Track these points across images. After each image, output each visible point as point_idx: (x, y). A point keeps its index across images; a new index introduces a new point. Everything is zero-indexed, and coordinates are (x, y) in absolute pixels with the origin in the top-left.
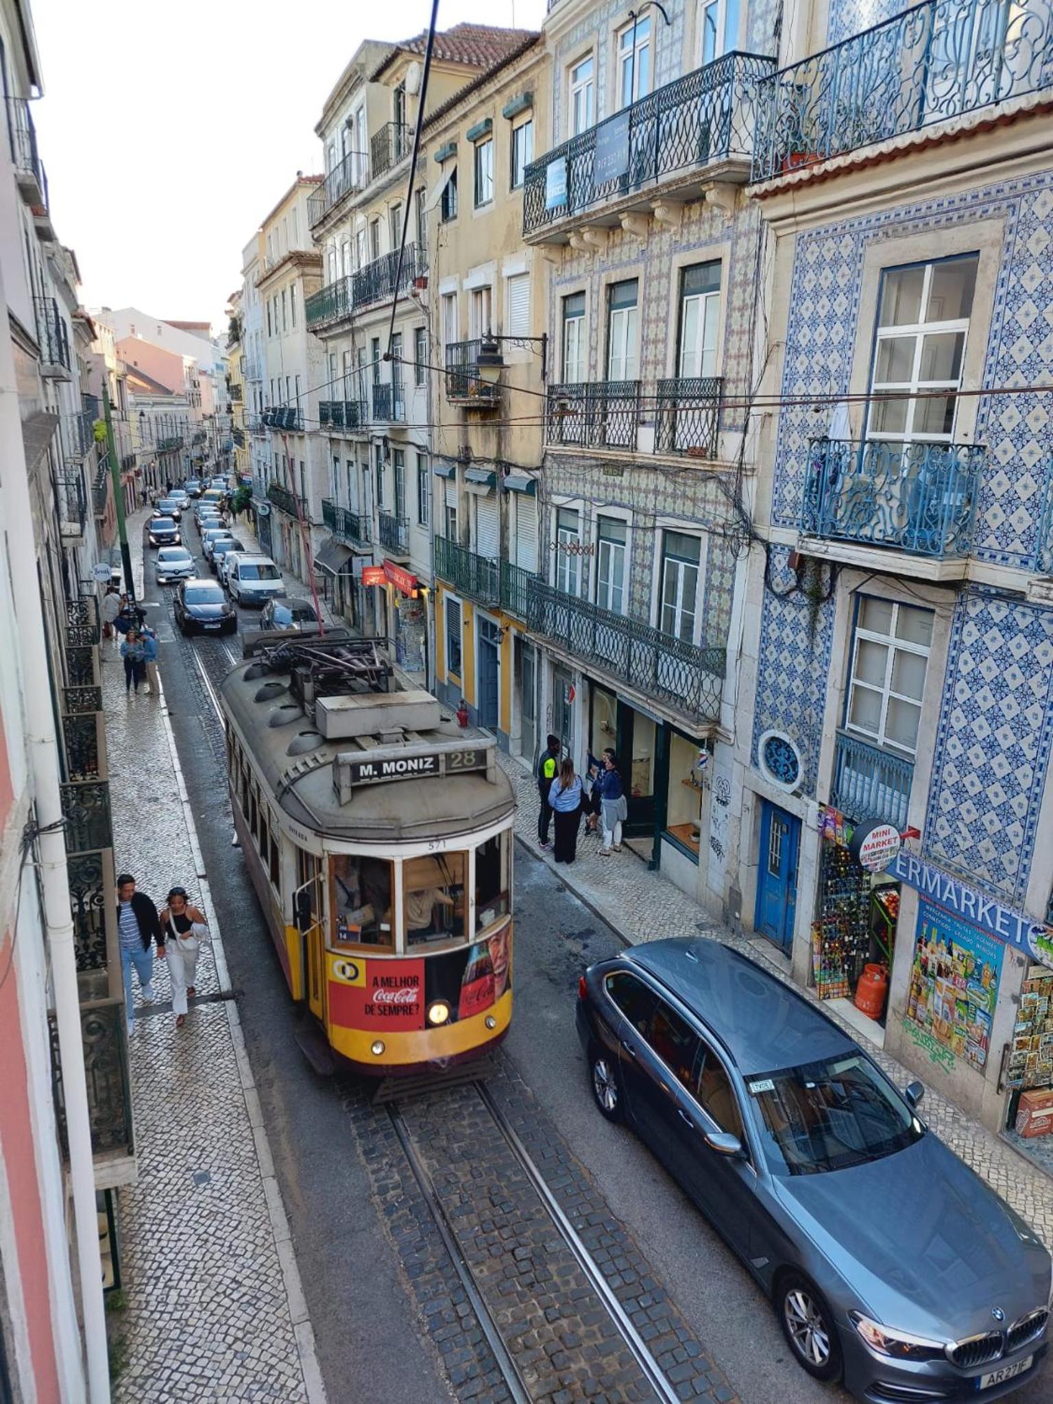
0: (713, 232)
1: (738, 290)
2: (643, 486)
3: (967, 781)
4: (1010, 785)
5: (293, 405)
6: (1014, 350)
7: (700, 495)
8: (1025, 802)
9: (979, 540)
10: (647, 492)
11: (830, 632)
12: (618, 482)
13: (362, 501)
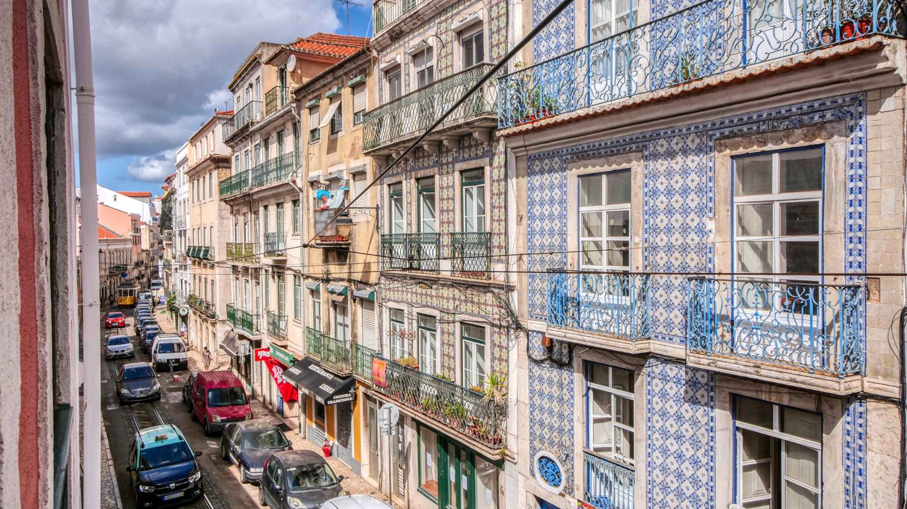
0: (478, 152)
1: (496, 184)
2: (445, 295)
3: (668, 480)
4: (695, 482)
5: (208, 244)
6: (658, 221)
7: (482, 301)
8: (706, 492)
9: (654, 328)
10: (448, 299)
11: (572, 386)
12: (429, 293)
13: (255, 305)
